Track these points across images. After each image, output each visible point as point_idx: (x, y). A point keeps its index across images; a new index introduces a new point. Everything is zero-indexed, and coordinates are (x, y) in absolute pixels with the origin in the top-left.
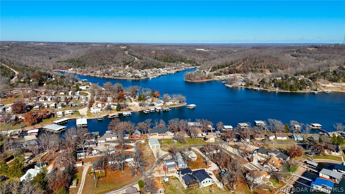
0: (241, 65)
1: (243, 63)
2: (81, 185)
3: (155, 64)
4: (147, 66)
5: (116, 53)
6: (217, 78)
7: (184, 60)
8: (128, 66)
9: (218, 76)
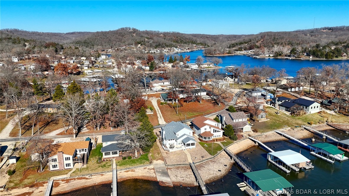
0: (260, 42)
1: (262, 40)
2: (157, 113)
3: (167, 44)
4: (159, 45)
5: (123, 36)
6: (238, 53)
7: (195, 42)
8: (140, 45)
9: (239, 52)
